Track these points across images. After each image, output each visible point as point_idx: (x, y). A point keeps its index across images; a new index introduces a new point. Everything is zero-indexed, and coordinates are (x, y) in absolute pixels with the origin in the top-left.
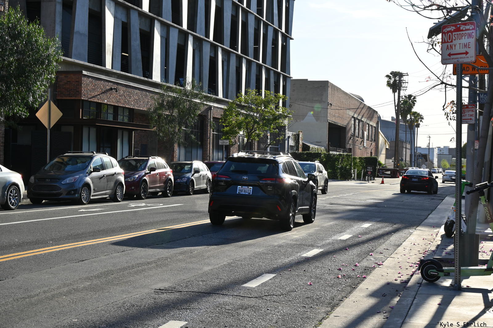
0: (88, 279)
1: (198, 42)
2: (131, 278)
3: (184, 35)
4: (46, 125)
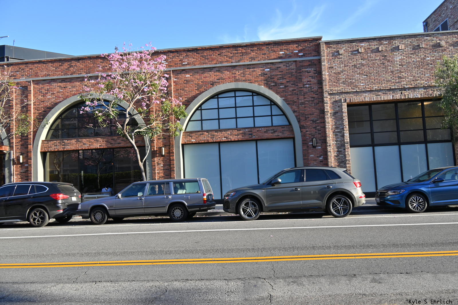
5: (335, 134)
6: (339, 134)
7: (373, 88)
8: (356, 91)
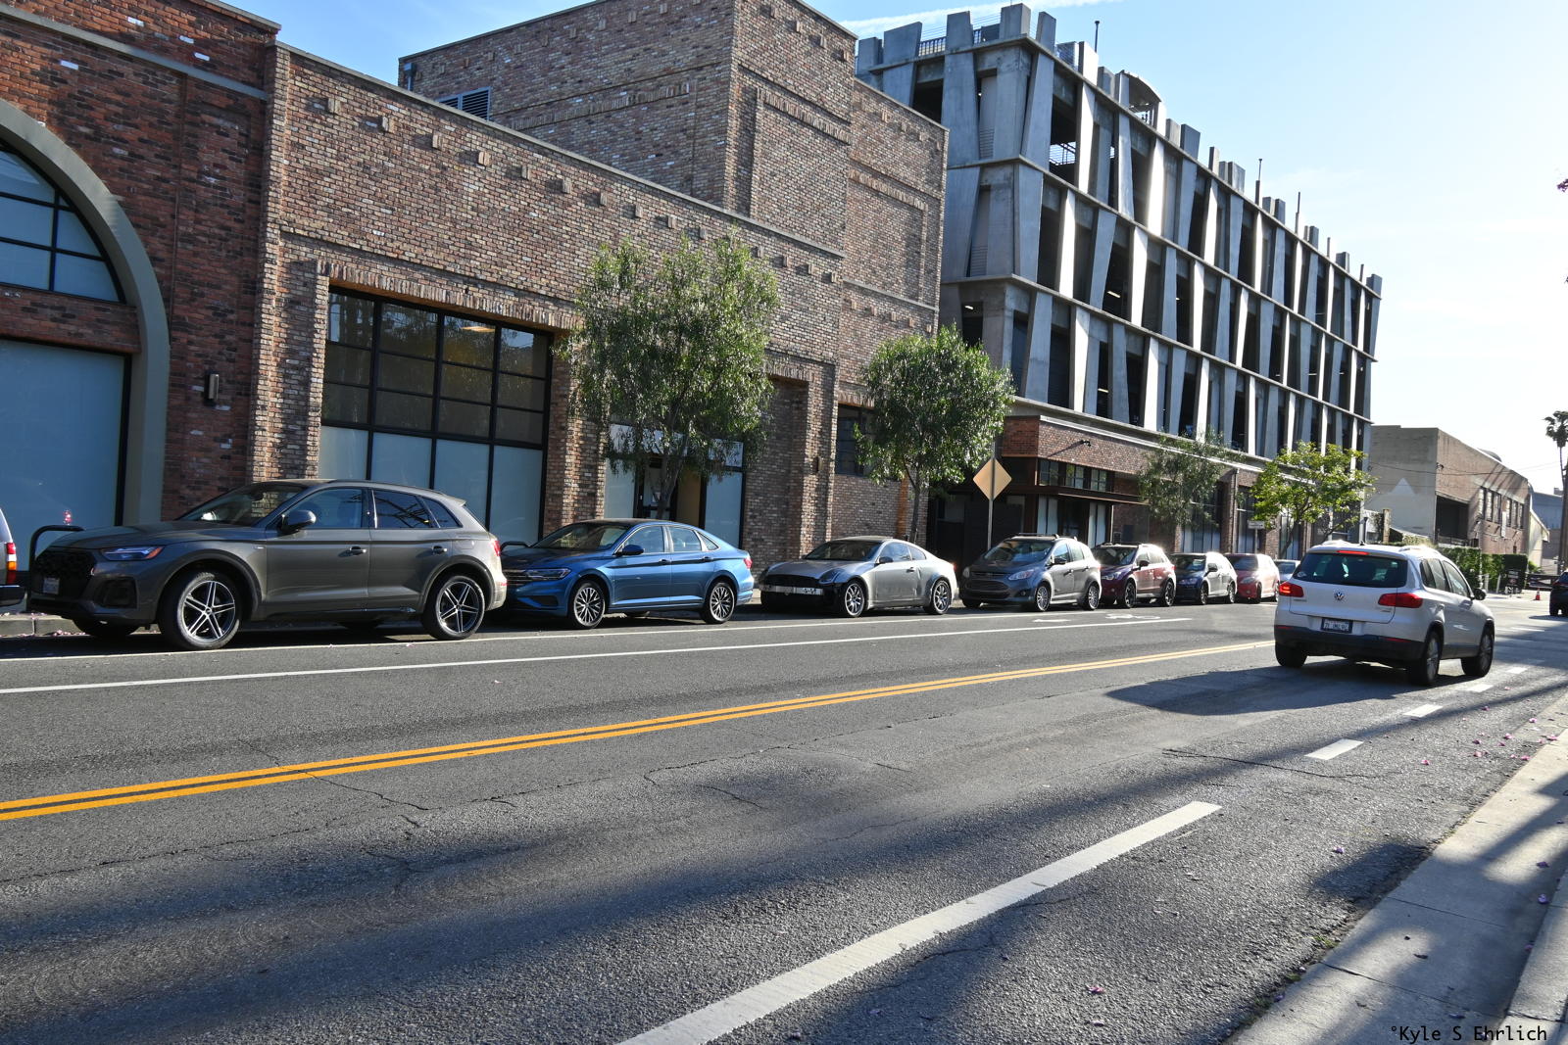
0: (1060, 725)
1: (1218, 369)
2: (1125, 729)
3: (1195, 360)
4: (988, 495)
5: (283, 371)
6: (296, 377)
7: (404, 254)
8: (360, 250)
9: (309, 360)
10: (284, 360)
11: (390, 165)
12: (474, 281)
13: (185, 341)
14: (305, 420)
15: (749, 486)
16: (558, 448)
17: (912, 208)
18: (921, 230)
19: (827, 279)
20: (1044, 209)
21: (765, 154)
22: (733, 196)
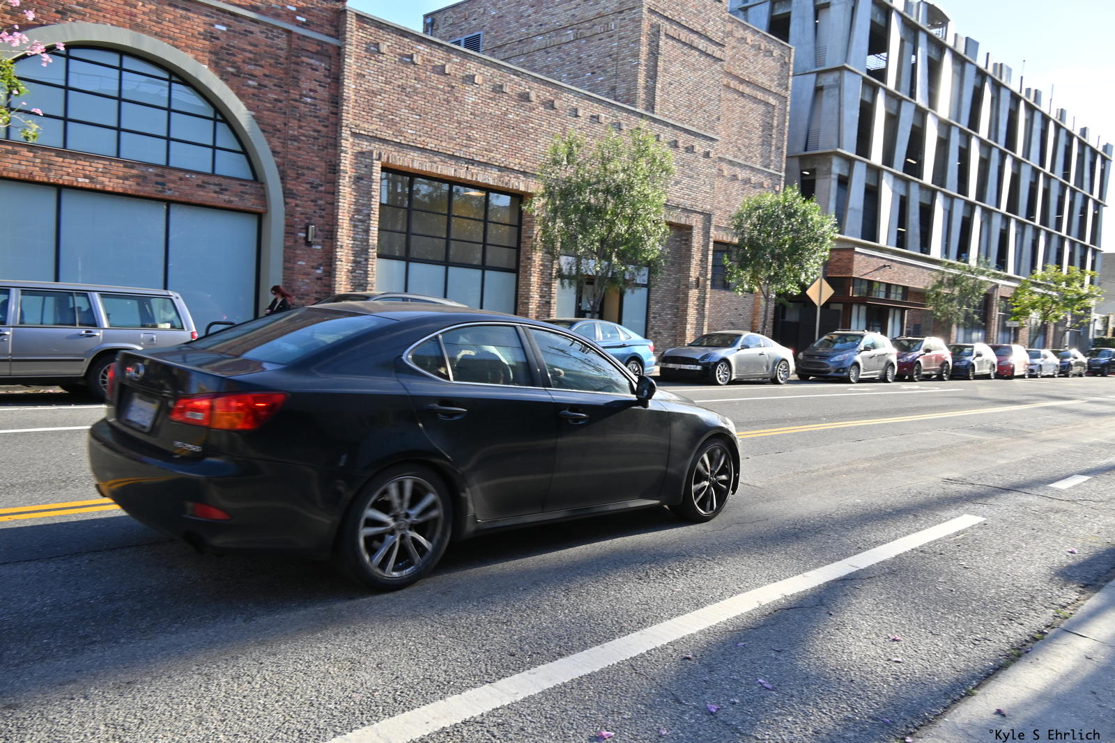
0: (867, 459)
1: (987, 213)
2: (915, 464)
3: (970, 207)
4: (816, 302)
5: (353, 223)
6: (361, 227)
7: (427, 145)
8: (400, 143)
9: (369, 215)
10: (353, 215)
11: (419, 86)
12: (471, 162)
13: (293, 204)
14: (367, 254)
15: (652, 297)
16: (526, 272)
17: (767, 104)
18: (773, 119)
19: (707, 155)
20: (862, 102)
21: (665, 70)
22: (643, 100)
